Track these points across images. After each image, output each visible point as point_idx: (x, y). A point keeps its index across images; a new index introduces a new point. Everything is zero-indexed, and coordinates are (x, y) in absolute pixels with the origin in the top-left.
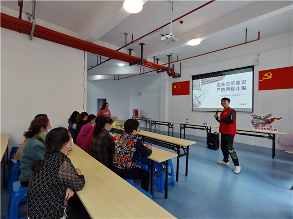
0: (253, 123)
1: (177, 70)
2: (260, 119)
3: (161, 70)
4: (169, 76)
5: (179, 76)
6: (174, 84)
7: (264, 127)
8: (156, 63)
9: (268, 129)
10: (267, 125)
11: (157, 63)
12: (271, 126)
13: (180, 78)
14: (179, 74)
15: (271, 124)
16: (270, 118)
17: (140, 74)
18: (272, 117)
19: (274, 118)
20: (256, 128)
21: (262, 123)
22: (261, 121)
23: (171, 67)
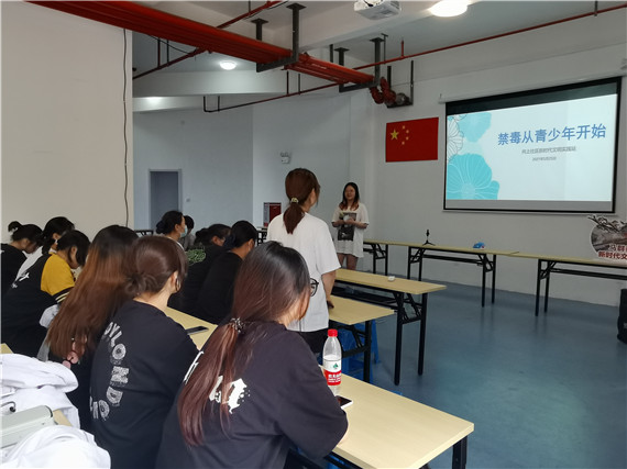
0: (594, 240)
1: (400, 85)
2: (614, 229)
3: (351, 84)
4: (377, 102)
5: (408, 102)
6: (390, 127)
7: (621, 252)
8: (336, 63)
11: (341, 62)
13: (410, 108)
14: (408, 95)
17: (288, 95)
21: (617, 241)
22: (615, 236)
23: (383, 73)
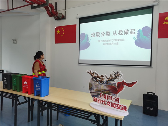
0: (91, 89)
1: (60, 10)
2: (102, 81)
4: (50, 16)
5: (64, 18)
7: (106, 100)
9: (113, 105)
10: (112, 95)
12: (117, 100)
13: (64, 21)
15: (118, 95)
16: (116, 81)
18: (120, 80)
19: (123, 83)
20: (95, 100)
21: (104, 91)
22: (103, 87)
